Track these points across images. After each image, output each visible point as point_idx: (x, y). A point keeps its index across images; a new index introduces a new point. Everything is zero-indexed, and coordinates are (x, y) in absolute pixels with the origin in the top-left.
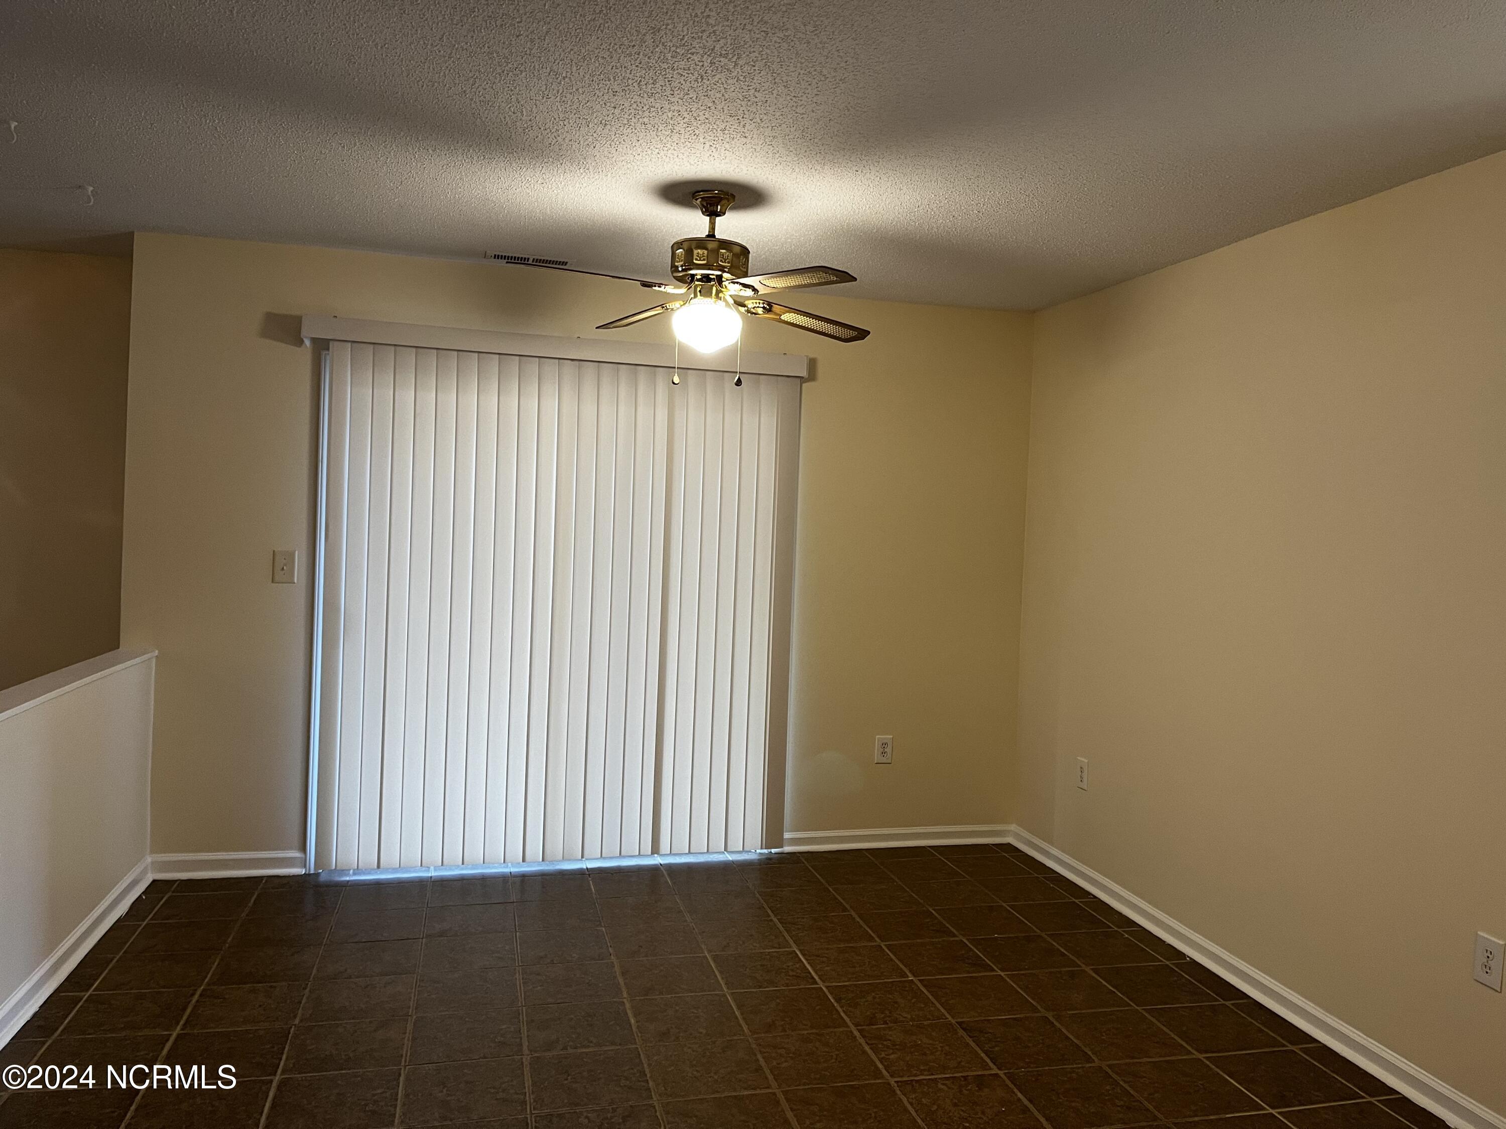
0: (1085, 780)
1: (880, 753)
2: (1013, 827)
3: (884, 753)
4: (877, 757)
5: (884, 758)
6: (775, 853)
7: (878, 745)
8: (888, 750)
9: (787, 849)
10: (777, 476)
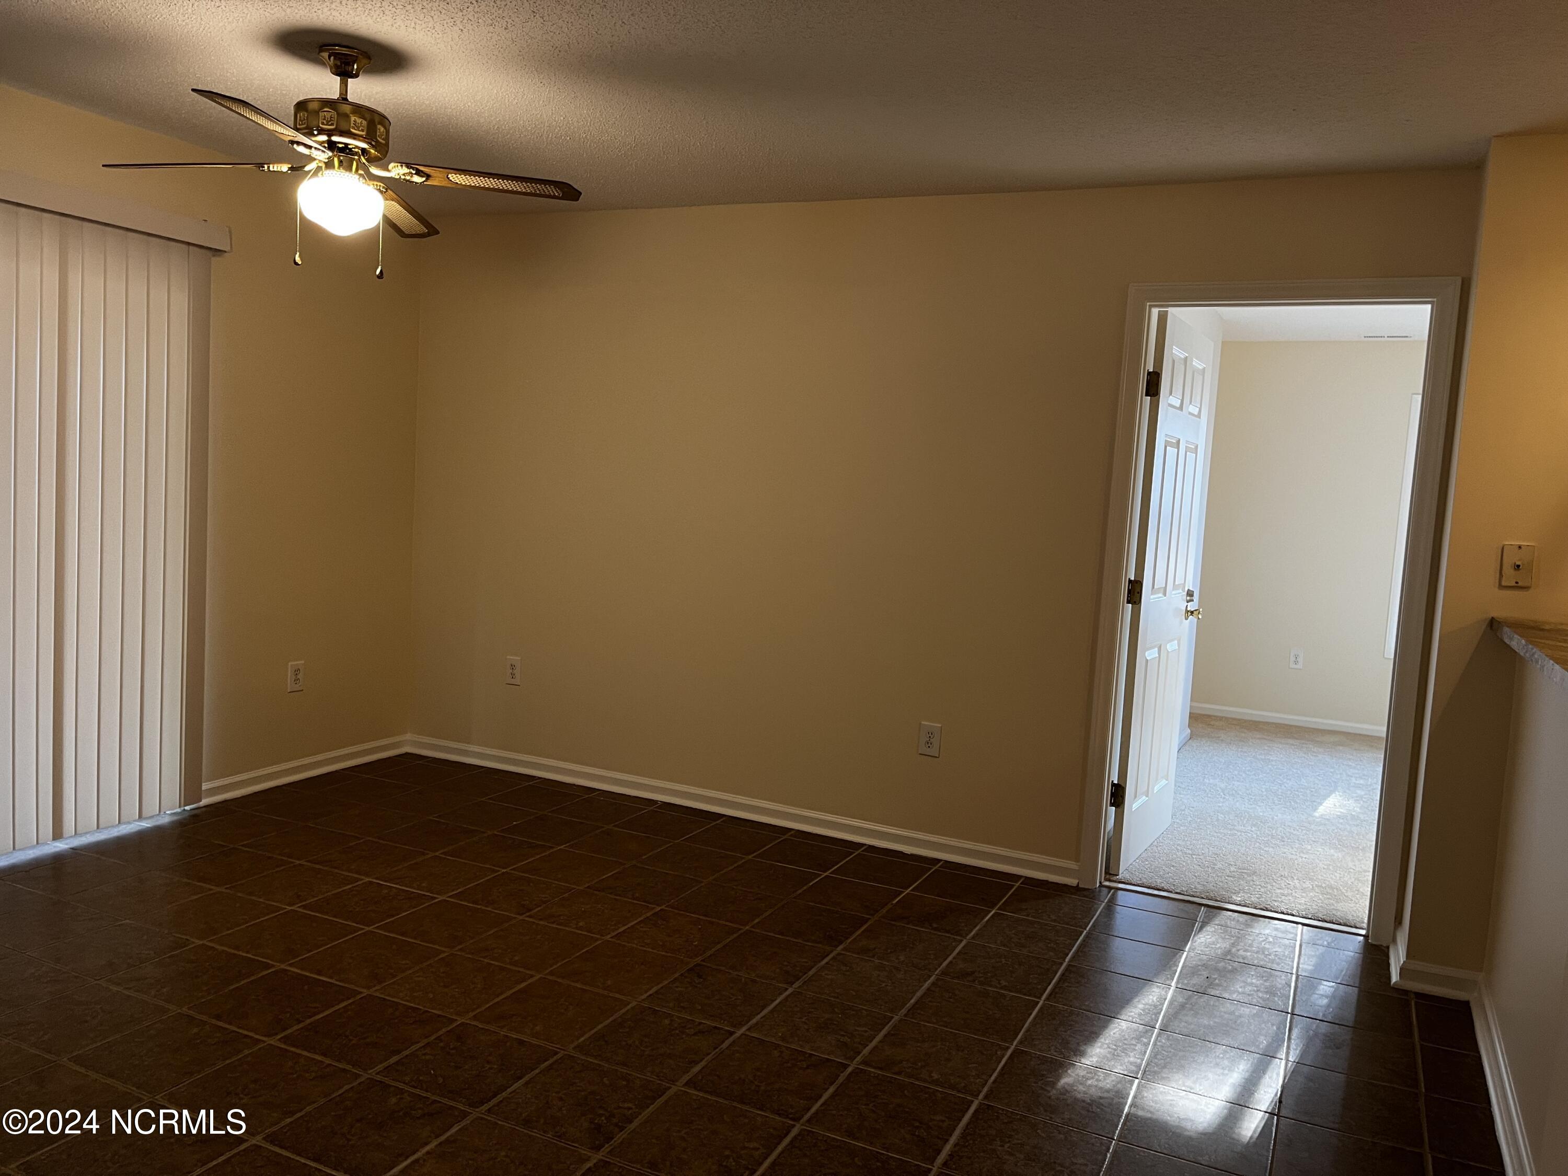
0: (518, 675)
1: (293, 681)
2: (408, 736)
3: (297, 680)
4: (290, 686)
5: (297, 686)
6: (191, 810)
7: (291, 671)
8: (300, 676)
9: (204, 802)
10: (191, 368)
